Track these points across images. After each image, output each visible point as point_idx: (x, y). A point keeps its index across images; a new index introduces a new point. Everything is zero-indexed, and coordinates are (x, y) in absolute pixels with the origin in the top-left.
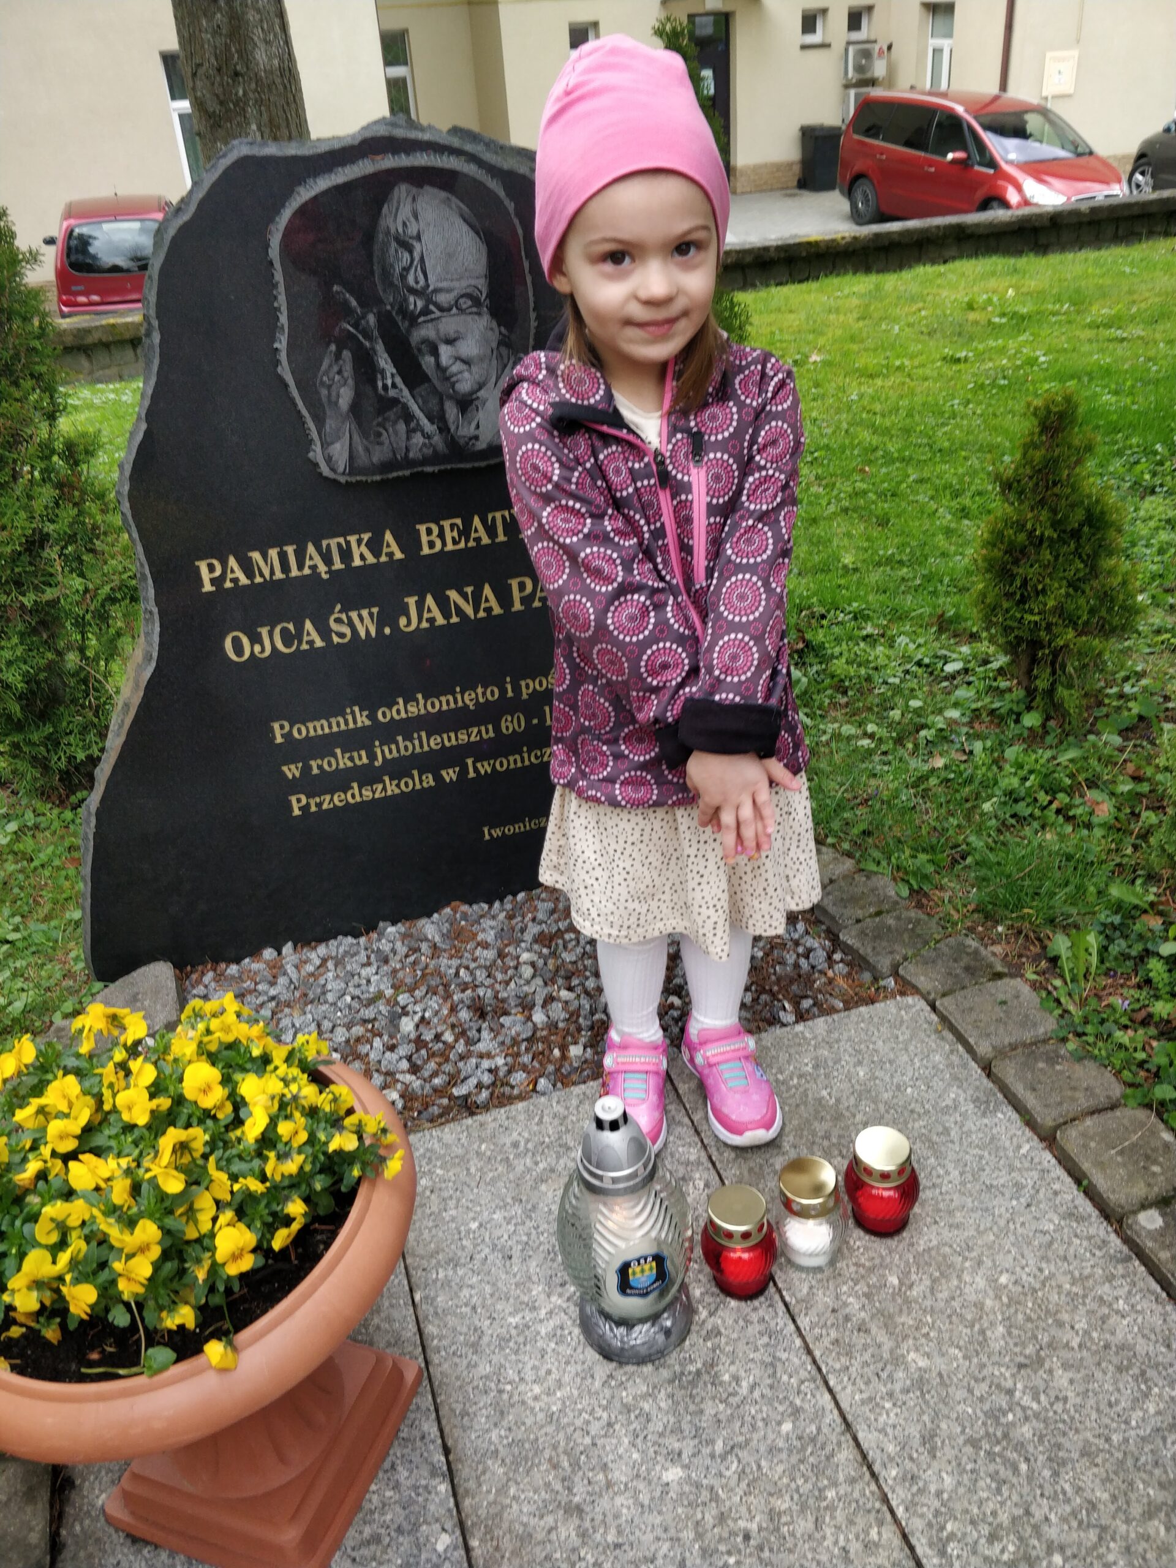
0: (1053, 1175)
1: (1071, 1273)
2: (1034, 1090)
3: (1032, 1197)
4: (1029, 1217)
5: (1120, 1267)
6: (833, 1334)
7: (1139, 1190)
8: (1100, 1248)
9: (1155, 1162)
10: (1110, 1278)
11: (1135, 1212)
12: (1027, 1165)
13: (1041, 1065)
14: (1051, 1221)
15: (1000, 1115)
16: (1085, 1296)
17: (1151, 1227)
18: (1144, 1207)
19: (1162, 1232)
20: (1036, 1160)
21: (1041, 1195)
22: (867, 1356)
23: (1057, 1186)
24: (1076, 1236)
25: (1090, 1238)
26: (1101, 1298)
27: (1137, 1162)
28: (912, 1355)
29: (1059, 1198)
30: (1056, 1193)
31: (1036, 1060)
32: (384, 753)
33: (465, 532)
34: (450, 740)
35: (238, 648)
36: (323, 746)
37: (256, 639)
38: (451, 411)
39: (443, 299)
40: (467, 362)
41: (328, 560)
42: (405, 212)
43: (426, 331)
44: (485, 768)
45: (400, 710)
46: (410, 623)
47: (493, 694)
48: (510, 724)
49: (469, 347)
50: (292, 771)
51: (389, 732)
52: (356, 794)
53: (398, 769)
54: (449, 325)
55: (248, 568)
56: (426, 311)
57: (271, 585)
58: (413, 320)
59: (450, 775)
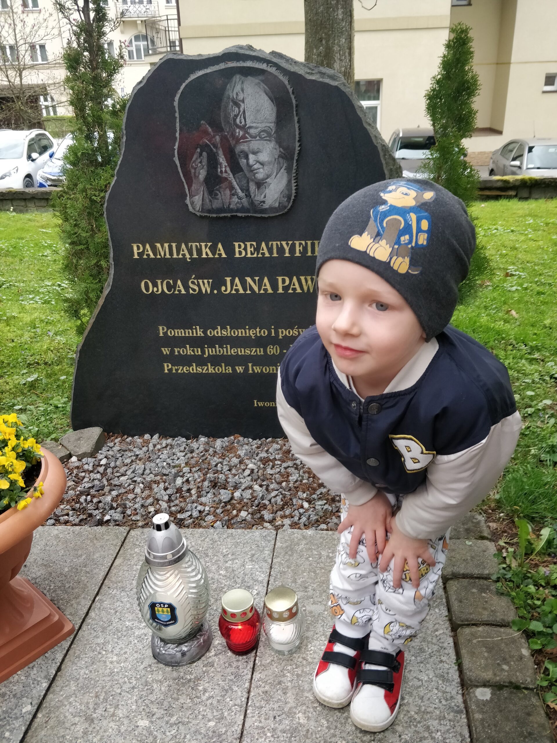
0: (446, 651)
1: (420, 707)
2: (461, 602)
3: (425, 659)
4: (417, 668)
5: (452, 714)
6: (267, 688)
7: (488, 675)
8: (447, 700)
9: (508, 663)
10: (441, 718)
11: (477, 687)
12: (434, 641)
13: (474, 590)
14: (427, 675)
15: (437, 610)
16: (419, 722)
17: (480, 697)
18: (485, 685)
19: (485, 703)
20: (442, 641)
21: (432, 660)
22: (276, 706)
23: (444, 659)
24: (437, 689)
25: (444, 692)
26: (428, 727)
27: (496, 659)
28: (300, 715)
29: (441, 665)
30: (441, 661)
31: (473, 587)
32: (209, 352)
33: (257, 249)
34: (241, 352)
35: (147, 289)
36: (182, 342)
37: (155, 285)
38: (253, 187)
39: (252, 131)
40: (262, 164)
41: (191, 253)
42: (238, 88)
43: (244, 147)
44: (257, 370)
45: (218, 332)
46: (227, 289)
47: (264, 333)
48: (273, 350)
49: (264, 157)
50: (166, 351)
51: (212, 342)
52: (194, 369)
53: (215, 361)
54: (255, 145)
55: (154, 250)
56: (244, 137)
57: (164, 260)
58: (238, 141)
59: (240, 369)
